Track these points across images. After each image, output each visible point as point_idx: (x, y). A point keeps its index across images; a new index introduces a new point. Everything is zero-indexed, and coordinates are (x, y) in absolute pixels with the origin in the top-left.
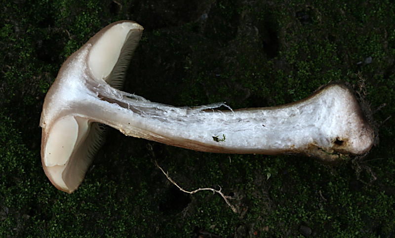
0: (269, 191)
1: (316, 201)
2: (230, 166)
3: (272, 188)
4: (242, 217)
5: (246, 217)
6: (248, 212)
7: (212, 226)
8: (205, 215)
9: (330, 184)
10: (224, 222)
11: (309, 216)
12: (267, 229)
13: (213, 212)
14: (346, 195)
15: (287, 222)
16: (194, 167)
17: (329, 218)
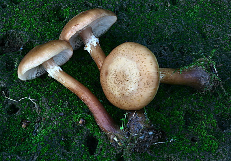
0: (48, 103)
1: (64, 105)
2: (32, 95)
3: (48, 102)
4: (39, 114)
5: (40, 114)
6: (41, 112)
7: (28, 118)
8: (25, 114)
9: (70, 98)
10: (32, 117)
11: (62, 110)
12: (48, 117)
13: (28, 113)
14: (76, 101)
15: (55, 113)
16: (19, 97)
17: (70, 110)
